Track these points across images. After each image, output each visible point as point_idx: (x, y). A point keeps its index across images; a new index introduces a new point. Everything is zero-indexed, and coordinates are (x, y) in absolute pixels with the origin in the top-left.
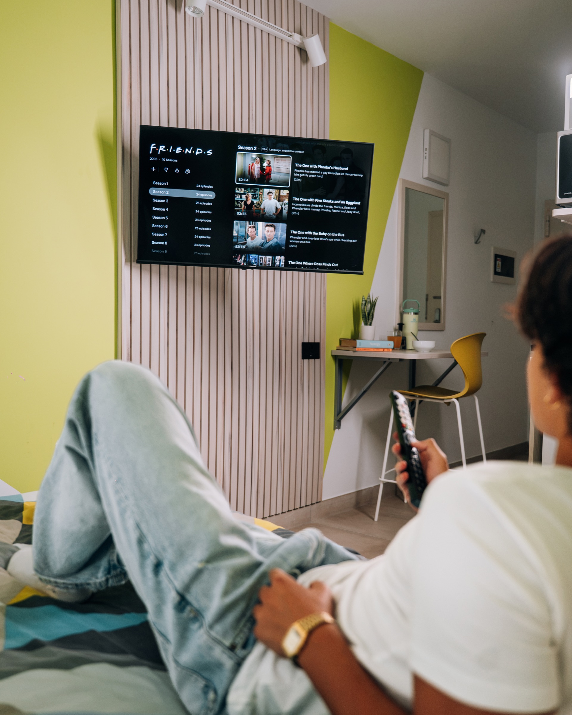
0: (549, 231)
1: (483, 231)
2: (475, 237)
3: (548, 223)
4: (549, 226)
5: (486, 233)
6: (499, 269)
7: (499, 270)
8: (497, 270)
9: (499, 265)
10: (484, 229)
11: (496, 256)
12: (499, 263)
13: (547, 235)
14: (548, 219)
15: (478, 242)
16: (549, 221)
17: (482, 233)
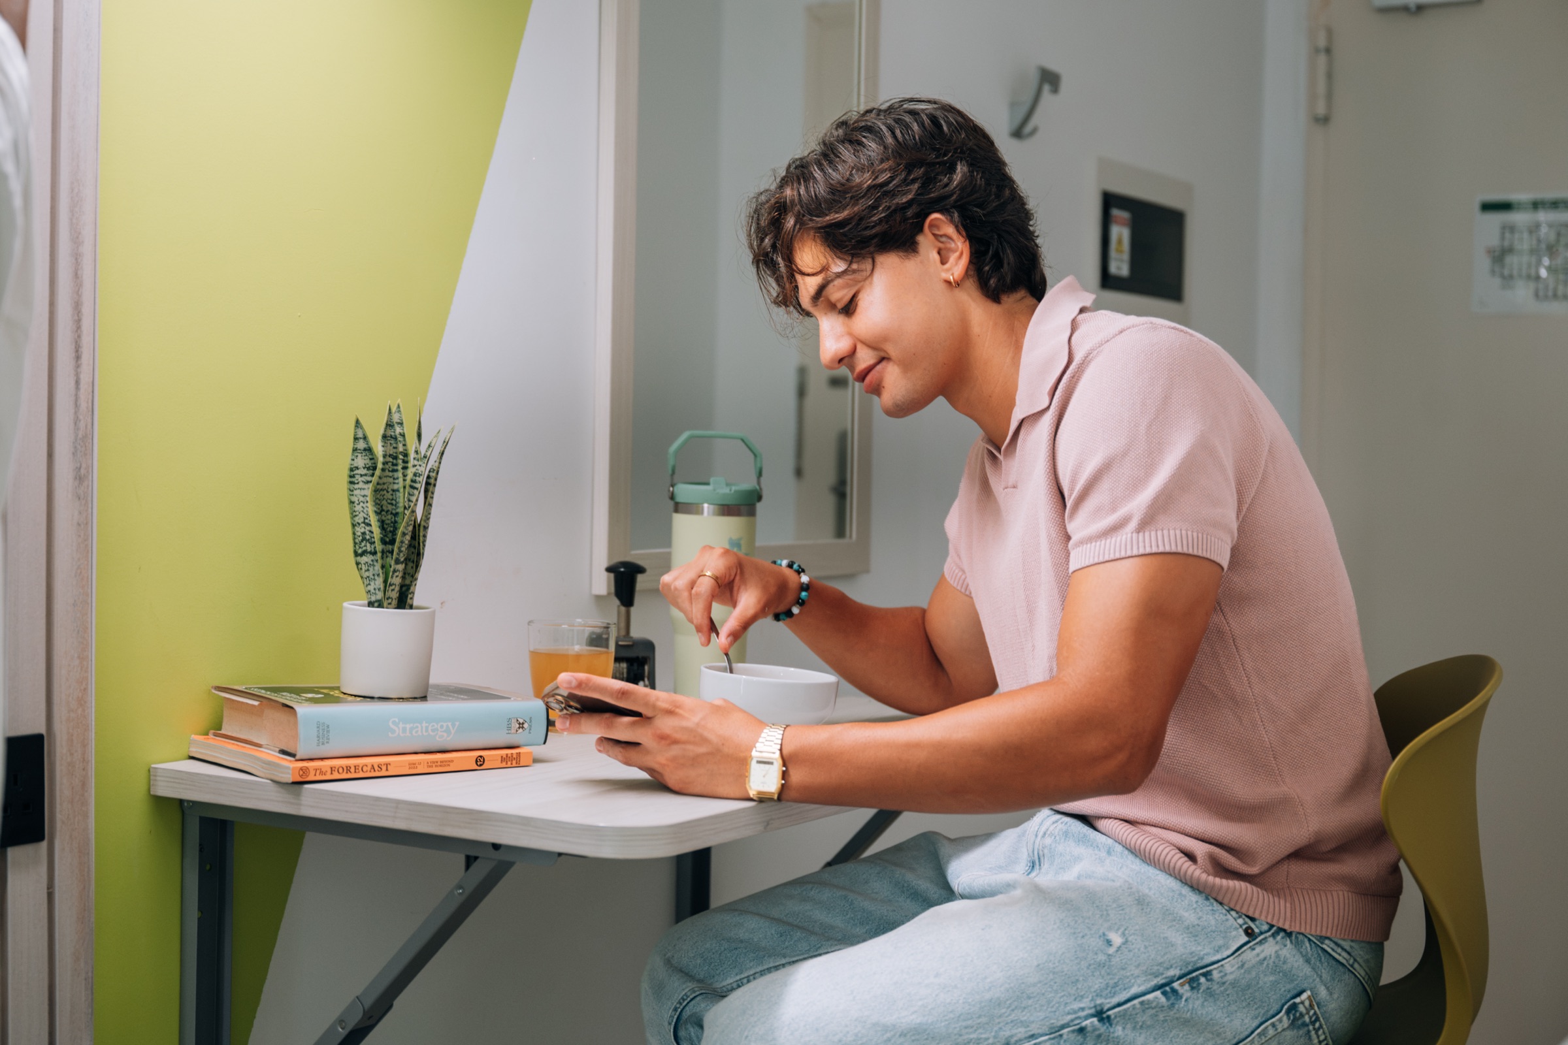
0: (1329, 96)
1: (1050, 79)
2: (1013, 105)
3: (1322, 59)
4: (1330, 76)
5: (1064, 85)
6: (1122, 261)
7: (1120, 266)
8: (1113, 269)
9: (1120, 241)
10: (1053, 66)
11: (1110, 201)
12: (1121, 234)
13: (1321, 110)
14: (1322, 42)
15: (1028, 128)
16: (1328, 51)
17: (1046, 88)
